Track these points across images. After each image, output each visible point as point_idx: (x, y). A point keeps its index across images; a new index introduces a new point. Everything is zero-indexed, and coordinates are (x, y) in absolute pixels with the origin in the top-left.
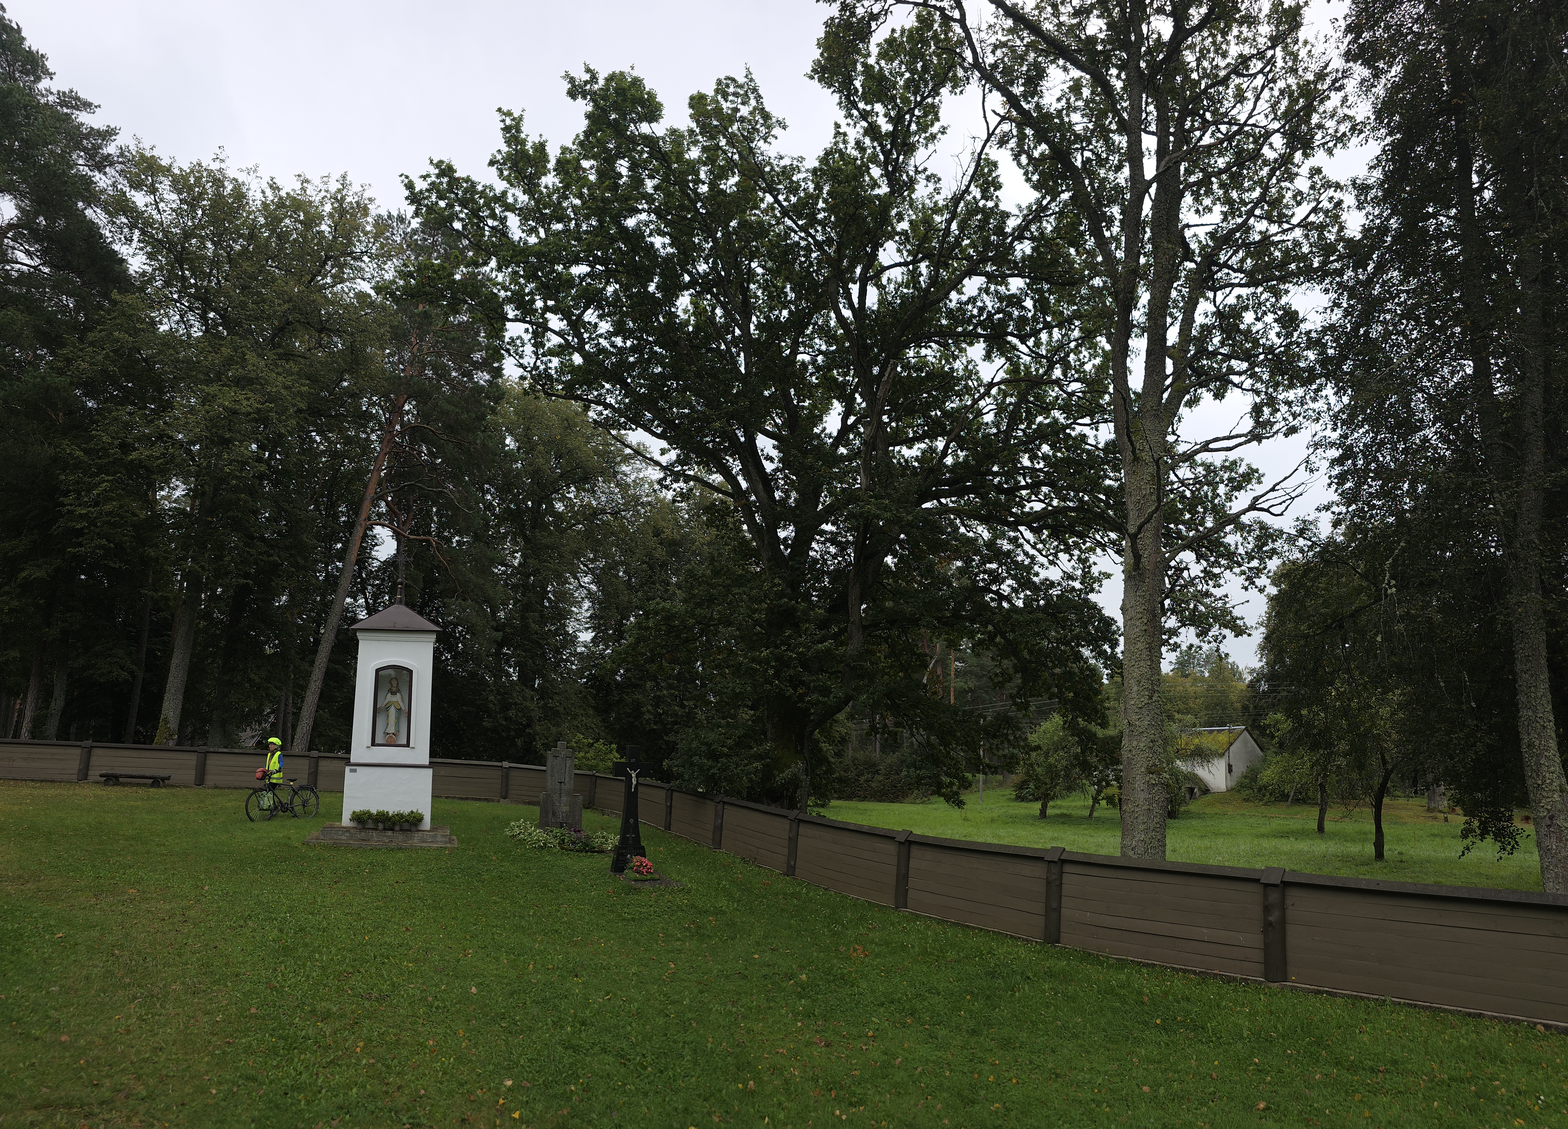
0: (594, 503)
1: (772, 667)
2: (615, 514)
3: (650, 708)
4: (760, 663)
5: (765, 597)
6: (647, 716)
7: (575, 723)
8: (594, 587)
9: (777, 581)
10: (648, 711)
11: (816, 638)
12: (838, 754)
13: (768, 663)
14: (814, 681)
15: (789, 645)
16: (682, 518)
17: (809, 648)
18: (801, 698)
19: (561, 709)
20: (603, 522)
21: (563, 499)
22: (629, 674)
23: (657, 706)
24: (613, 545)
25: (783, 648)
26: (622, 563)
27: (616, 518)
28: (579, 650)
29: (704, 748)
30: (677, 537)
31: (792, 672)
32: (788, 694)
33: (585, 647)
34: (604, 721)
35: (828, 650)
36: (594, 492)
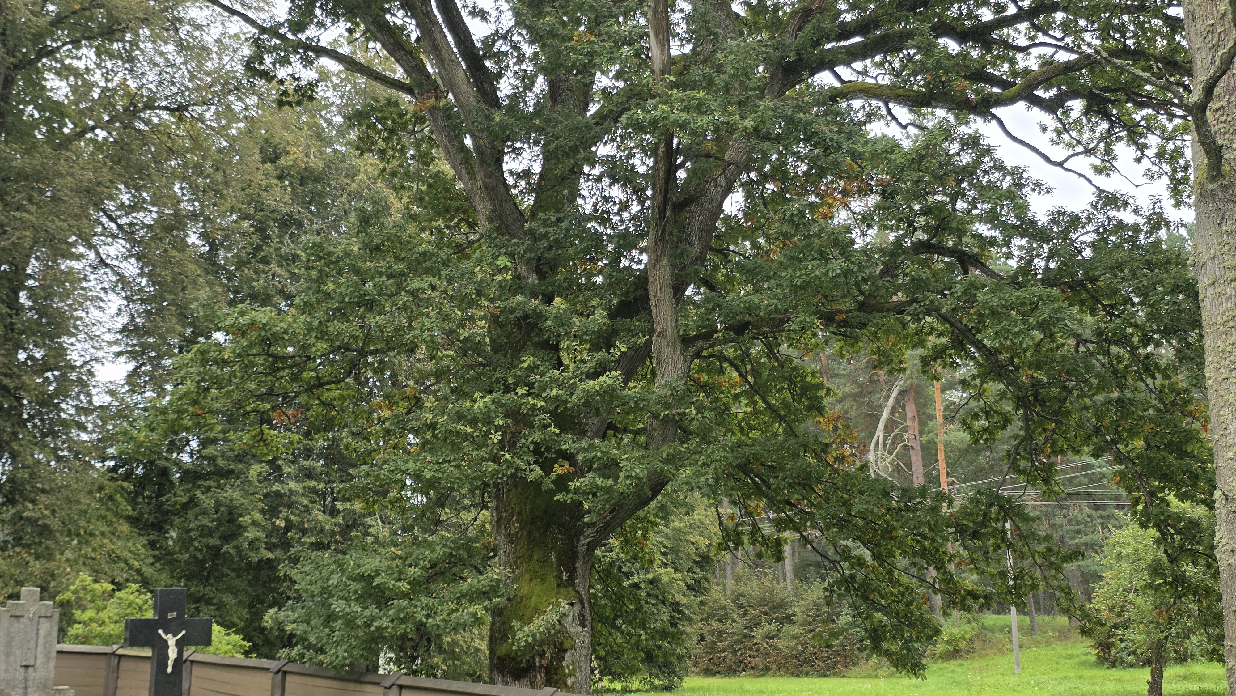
0: (132, 84)
1: (498, 428)
2: (179, 110)
3: (258, 516)
4: (473, 423)
5: (479, 293)
6: (251, 534)
7: (87, 550)
8: (131, 268)
9: (502, 261)
10: (254, 523)
11: (584, 368)
12: (696, 588)
13: (488, 420)
14: (584, 450)
15: (531, 386)
16: (330, 123)
17: (573, 389)
18: (562, 483)
19: (54, 523)
20: (155, 129)
21: (64, 72)
22: (210, 450)
23: (272, 512)
24: (175, 176)
25: (520, 391)
26: (194, 216)
27: (180, 119)
28: (97, 401)
29: (354, 586)
30: (316, 163)
31: (537, 436)
32: (531, 477)
33: (112, 393)
34: (152, 545)
35: (609, 393)
36: (131, 60)
